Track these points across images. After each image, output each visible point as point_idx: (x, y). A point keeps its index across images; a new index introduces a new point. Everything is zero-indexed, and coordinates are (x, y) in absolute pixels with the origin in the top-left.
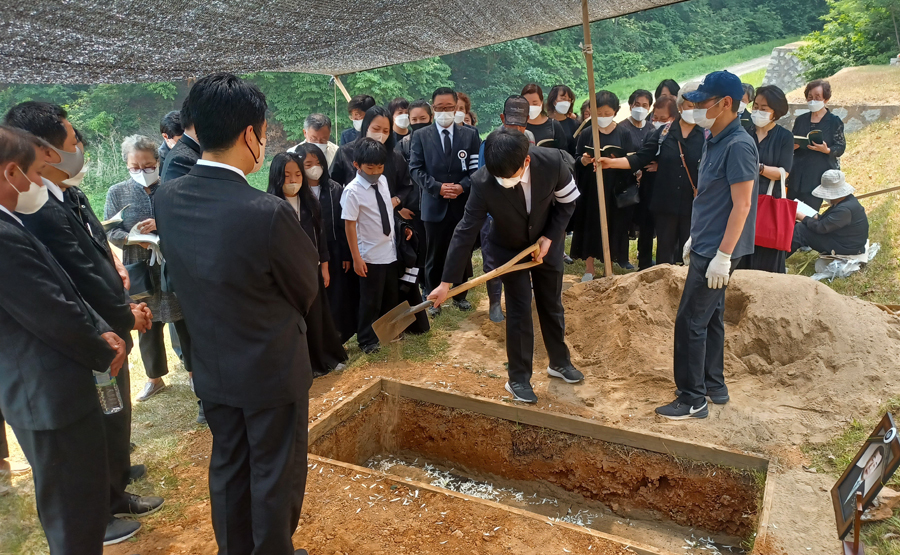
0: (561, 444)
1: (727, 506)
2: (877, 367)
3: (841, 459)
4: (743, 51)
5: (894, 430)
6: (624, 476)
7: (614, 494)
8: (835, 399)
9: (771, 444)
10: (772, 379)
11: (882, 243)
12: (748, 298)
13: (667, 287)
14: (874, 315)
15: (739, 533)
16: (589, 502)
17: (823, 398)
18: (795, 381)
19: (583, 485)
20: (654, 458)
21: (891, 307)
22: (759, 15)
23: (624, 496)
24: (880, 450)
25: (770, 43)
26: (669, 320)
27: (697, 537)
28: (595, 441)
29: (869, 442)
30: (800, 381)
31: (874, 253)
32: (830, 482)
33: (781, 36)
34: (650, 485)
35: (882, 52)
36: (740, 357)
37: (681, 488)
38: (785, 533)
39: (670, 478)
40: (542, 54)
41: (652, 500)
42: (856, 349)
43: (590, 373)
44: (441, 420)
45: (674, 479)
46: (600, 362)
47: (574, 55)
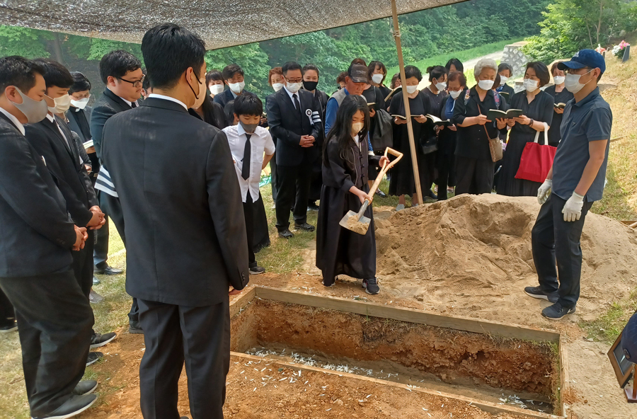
0: (401, 330)
1: (529, 370)
2: (625, 264)
3: (610, 331)
4: (482, 48)
6: (451, 352)
7: (442, 367)
8: (597, 288)
12: (529, 216)
13: (469, 211)
15: (537, 391)
16: (423, 374)
17: (589, 288)
19: (419, 361)
20: (474, 337)
22: (492, 22)
23: (450, 368)
25: (501, 42)
26: (471, 235)
28: (429, 327)
32: (605, 348)
33: (508, 37)
34: (470, 358)
36: (525, 261)
37: (494, 359)
38: (582, 385)
39: (486, 352)
40: (338, 47)
41: (471, 370)
42: (608, 251)
43: (417, 277)
44: (305, 317)
45: (489, 353)
46: (424, 268)
47: (361, 48)
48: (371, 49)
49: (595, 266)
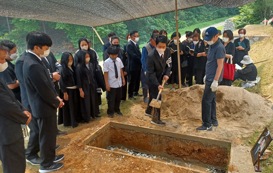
0: (168, 140)
1: (219, 157)
2: (262, 114)
3: (253, 142)
4: (216, 20)
5: (269, 132)
6: (187, 149)
7: (184, 155)
8: (250, 124)
9: (231, 138)
10: (231, 118)
11: (261, 77)
12: (223, 94)
13: (198, 91)
14: (260, 98)
15: (222, 166)
16: (176, 158)
17: (246, 124)
18: (238, 119)
19: (175, 153)
20: (196, 143)
21: (265, 96)
22: (221, 9)
23: (187, 156)
24: (265, 138)
25: (224, 18)
26: (199, 101)
27: (210, 167)
28: (178, 139)
29: (261, 136)
30: (239, 119)
31: (259, 80)
32: (250, 149)
33: (227, 16)
34: (195, 152)
35: (258, 20)
36: (221, 112)
37: (205, 152)
38: (237, 164)
39: (201, 149)
40: (155, 21)
41: (196, 157)
42: (255, 109)
43: (176, 118)
44: (130, 134)
45: (203, 150)
46: (179, 115)
47: (165, 21)
48: (169, 22)
49: (249, 115)
